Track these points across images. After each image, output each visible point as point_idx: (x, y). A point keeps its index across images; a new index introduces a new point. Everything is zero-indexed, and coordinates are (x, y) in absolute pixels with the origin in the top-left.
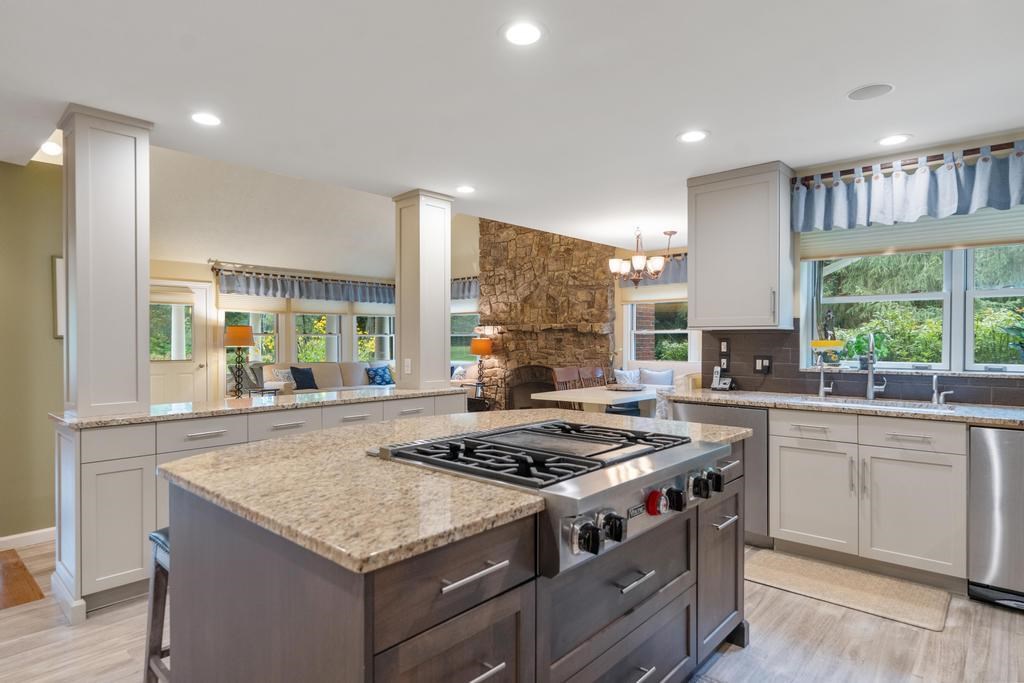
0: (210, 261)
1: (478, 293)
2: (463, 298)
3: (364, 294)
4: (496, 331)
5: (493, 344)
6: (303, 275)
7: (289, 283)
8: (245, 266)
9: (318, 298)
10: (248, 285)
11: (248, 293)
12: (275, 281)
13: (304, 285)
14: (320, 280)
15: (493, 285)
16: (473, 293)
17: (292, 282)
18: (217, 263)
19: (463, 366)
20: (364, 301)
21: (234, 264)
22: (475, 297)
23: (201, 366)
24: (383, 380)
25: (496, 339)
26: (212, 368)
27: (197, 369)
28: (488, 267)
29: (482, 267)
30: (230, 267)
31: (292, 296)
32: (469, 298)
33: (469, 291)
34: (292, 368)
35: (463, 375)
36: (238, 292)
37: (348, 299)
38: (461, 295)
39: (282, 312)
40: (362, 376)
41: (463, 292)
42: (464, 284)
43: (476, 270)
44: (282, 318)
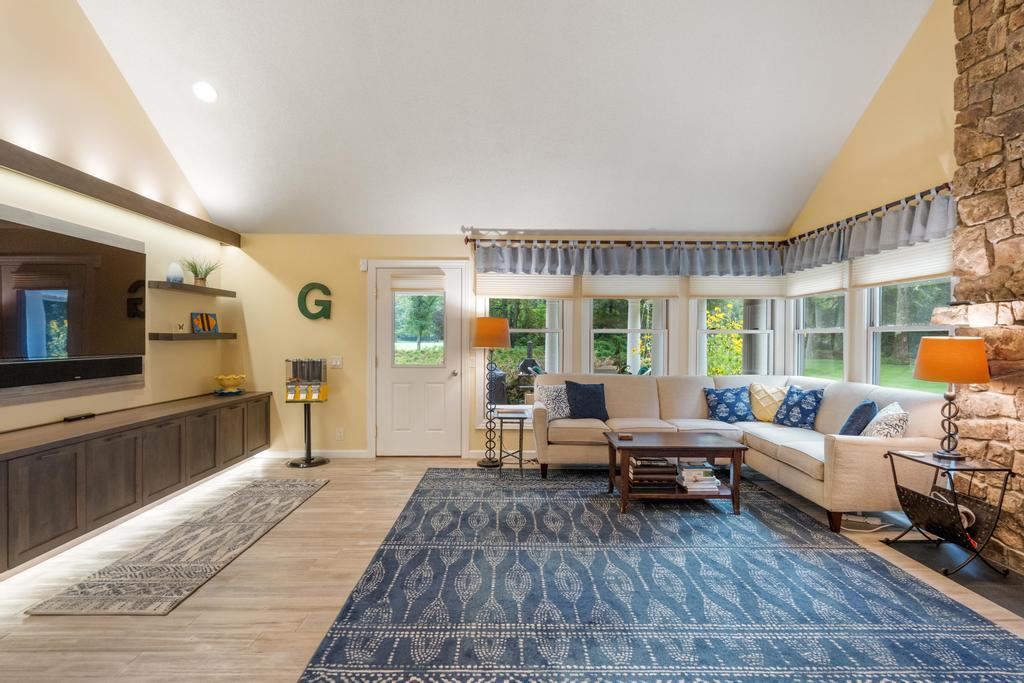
0: (464, 229)
1: (951, 224)
2: (908, 244)
3: (708, 262)
4: (1005, 316)
5: (997, 352)
6: (598, 238)
7: (576, 251)
8: (512, 232)
9: (623, 273)
10: (514, 258)
11: (513, 270)
12: (554, 251)
13: (599, 255)
14: (628, 243)
15: (996, 192)
16: (935, 224)
17: (582, 251)
18: (475, 231)
19: (905, 403)
20: (707, 273)
21: (496, 230)
22: (943, 235)
23: (455, 374)
24: (732, 413)
25: (1007, 340)
26: (468, 377)
27: (449, 378)
28: (980, 149)
29: (964, 153)
30: (492, 235)
31: (580, 271)
32: (923, 240)
33: (925, 223)
34: (566, 382)
35: (900, 426)
36: (500, 270)
37: (677, 272)
38: (903, 235)
39: (568, 297)
40: (695, 400)
41: (910, 228)
42: (913, 209)
43: (947, 166)
44: (568, 305)
